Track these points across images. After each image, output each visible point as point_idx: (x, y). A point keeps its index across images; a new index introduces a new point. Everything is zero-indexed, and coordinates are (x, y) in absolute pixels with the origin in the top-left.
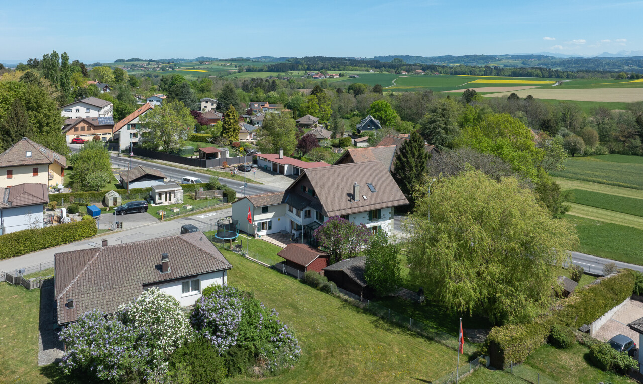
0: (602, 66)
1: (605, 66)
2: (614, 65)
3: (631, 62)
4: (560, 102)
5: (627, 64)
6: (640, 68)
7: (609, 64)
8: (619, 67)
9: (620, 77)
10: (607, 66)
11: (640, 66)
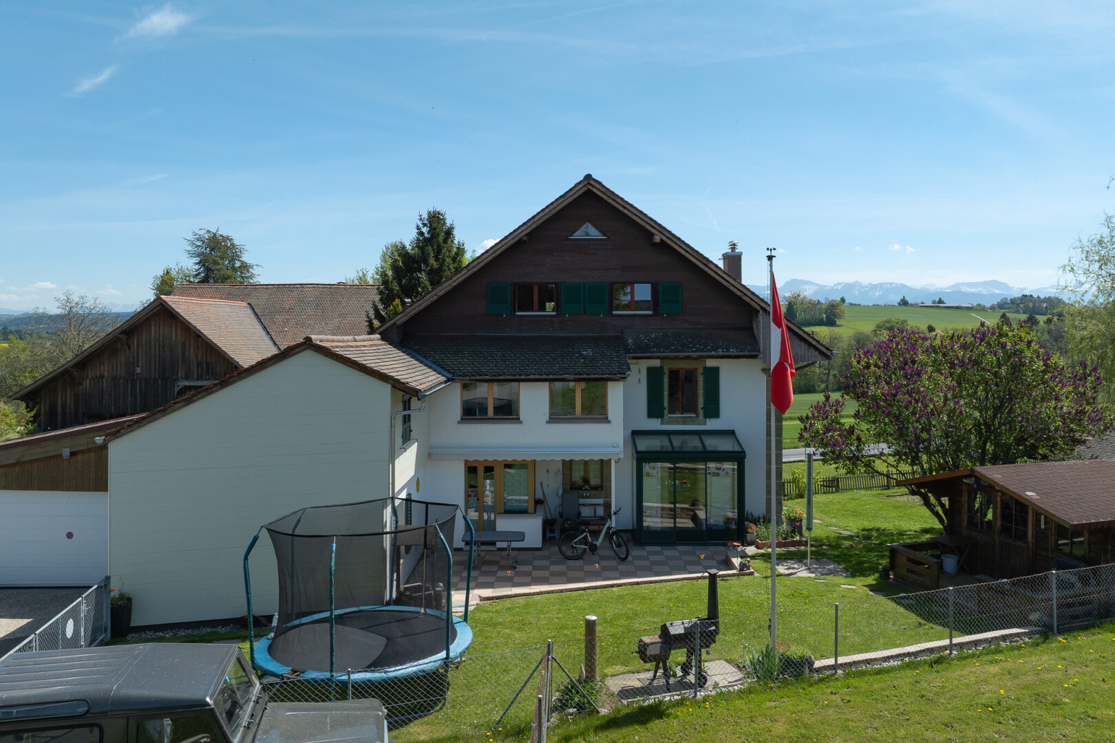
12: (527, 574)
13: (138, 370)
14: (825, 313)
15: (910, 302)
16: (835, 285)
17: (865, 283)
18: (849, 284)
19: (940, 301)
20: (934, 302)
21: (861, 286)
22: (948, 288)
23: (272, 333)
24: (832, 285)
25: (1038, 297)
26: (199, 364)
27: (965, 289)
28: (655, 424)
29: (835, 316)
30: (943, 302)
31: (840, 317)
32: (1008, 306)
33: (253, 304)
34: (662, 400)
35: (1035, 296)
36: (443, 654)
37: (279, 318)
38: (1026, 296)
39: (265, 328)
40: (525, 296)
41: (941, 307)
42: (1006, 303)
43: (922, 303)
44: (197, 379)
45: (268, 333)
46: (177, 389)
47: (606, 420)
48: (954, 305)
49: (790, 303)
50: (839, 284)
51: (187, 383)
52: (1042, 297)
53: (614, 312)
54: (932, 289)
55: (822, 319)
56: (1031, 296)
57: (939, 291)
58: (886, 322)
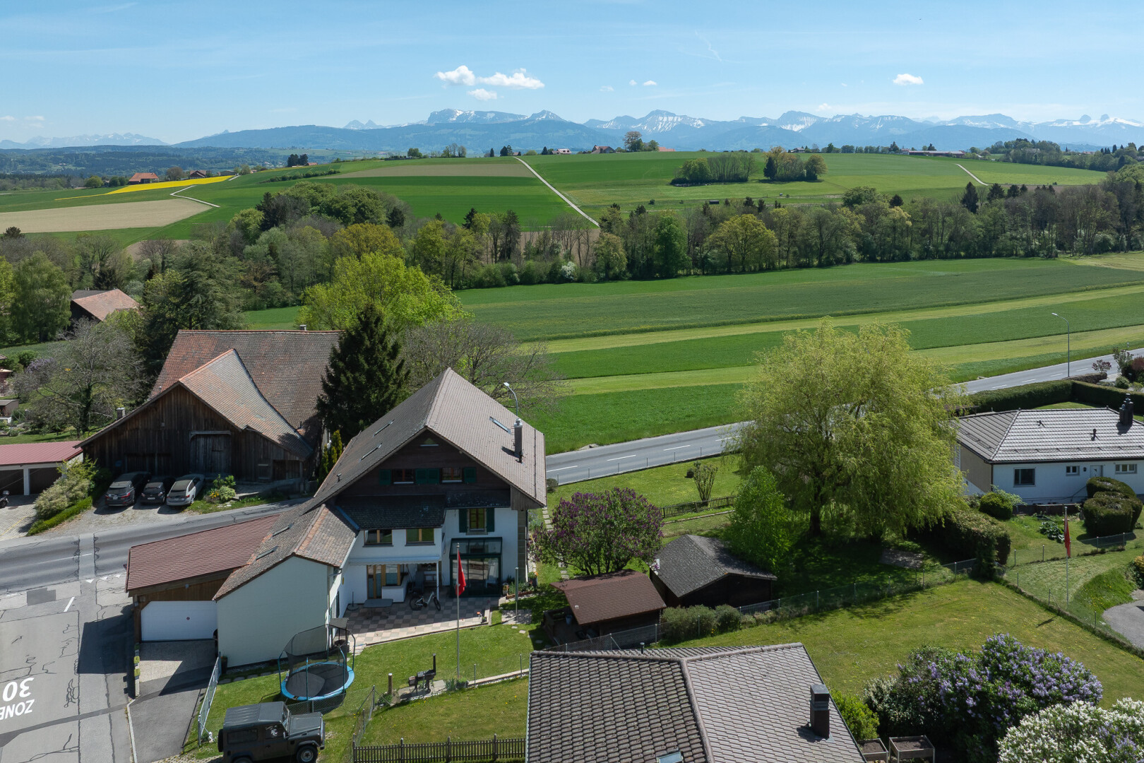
0: (10, 165)
1: (15, 166)
2: (33, 163)
3: (62, 157)
4: (79, 236)
5: (56, 161)
6: (79, 168)
7: (23, 162)
8: (43, 166)
9: (91, 185)
10: (20, 166)
11: (78, 164)
12: (392, 622)
13: (163, 424)
14: (806, 168)
15: (900, 147)
16: (834, 117)
17: (866, 115)
18: (848, 116)
19: (931, 148)
20: (924, 149)
21: (861, 119)
22: (951, 122)
23: (253, 377)
24: (831, 117)
25: (1033, 141)
26: (206, 420)
27: (969, 123)
28: (463, 535)
29: (816, 171)
30: (933, 149)
31: (821, 172)
32: (1002, 150)
33: (237, 349)
34: (466, 524)
35: (1030, 140)
36: (342, 688)
37: (257, 362)
38: (1020, 140)
39: (247, 372)
40: (398, 474)
41: (930, 154)
42: (1001, 147)
43: (913, 149)
44: (205, 430)
45: (250, 377)
46: (191, 437)
47: (433, 544)
48: (944, 152)
49: (770, 159)
50: (838, 116)
51: (198, 433)
52: (1037, 141)
53: (444, 481)
54: (935, 122)
55: (803, 174)
56: (1026, 140)
57: (941, 124)
58: (855, 190)
